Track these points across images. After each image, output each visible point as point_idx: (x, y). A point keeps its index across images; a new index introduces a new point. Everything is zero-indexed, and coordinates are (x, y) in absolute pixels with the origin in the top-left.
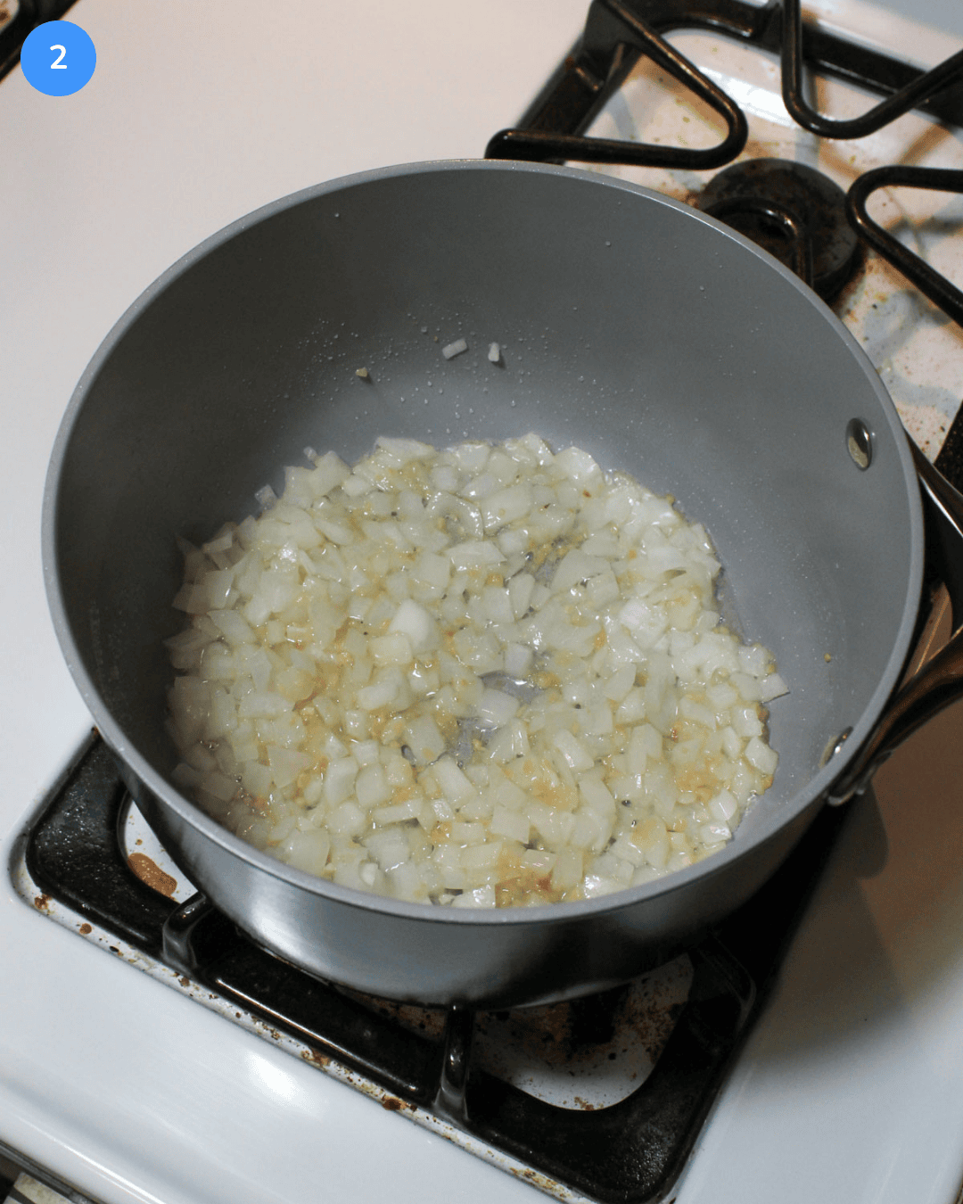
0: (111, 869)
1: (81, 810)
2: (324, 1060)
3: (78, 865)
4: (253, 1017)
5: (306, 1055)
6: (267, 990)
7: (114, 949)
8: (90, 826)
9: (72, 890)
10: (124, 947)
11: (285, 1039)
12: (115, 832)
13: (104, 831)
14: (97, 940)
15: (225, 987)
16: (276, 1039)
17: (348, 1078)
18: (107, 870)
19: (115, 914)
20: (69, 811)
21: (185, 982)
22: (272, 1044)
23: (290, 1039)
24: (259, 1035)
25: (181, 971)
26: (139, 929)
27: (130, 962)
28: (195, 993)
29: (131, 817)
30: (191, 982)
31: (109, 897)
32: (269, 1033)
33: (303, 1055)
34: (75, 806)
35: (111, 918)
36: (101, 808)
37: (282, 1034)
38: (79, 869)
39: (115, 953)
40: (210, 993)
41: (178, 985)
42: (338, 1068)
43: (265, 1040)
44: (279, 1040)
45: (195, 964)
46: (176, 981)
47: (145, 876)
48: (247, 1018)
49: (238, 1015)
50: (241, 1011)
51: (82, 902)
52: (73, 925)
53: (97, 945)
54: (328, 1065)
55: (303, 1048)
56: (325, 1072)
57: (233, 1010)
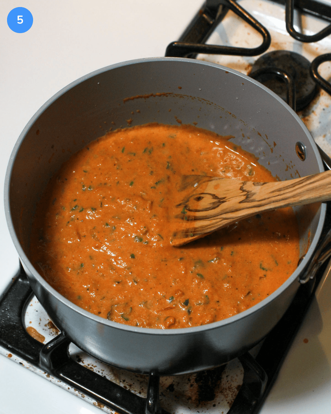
0: (20, 332)
1: (8, 309)
2: (102, 406)
3: (7, 330)
4: (75, 389)
5: (95, 404)
6: (80, 378)
7: (21, 363)
8: (12, 316)
9: (4, 340)
10: (25, 362)
11: (87, 398)
12: (21, 318)
13: (17, 317)
14: (14, 360)
15: (63, 377)
16: (83, 398)
17: (111, 413)
18: (18, 332)
19: (21, 349)
20: (3, 310)
21: (48, 376)
22: (82, 399)
23: (89, 397)
24: (77, 396)
25: (47, 372)
26: (30, 355)
27: (27, 368)
28: (52, 380)
29: (27, 313)
30: (50, 376)
31: (19, 343)
32: (80, 395)
33: (94, 404)
34: (6, 308)
35: (20, 351)
36: (16, 309)
37: (85, 396)
38: (7, 332)
39: (22, 365)
40: (58, 380)
41: (46, 377)
42: (107, 409)
43: (79, 398)
44: (85, 398)
45: (52, 368)
46: (45, 375)
47: (33, 335)
48: (72, 390)
49: (69, 388)
50: (70, 387)
51: (8, 344)
52: (5, 354)
53: (14, 361)
54: (103, 407)
55: (94, 401)
56: (102, 410)
57: (66, 386)
